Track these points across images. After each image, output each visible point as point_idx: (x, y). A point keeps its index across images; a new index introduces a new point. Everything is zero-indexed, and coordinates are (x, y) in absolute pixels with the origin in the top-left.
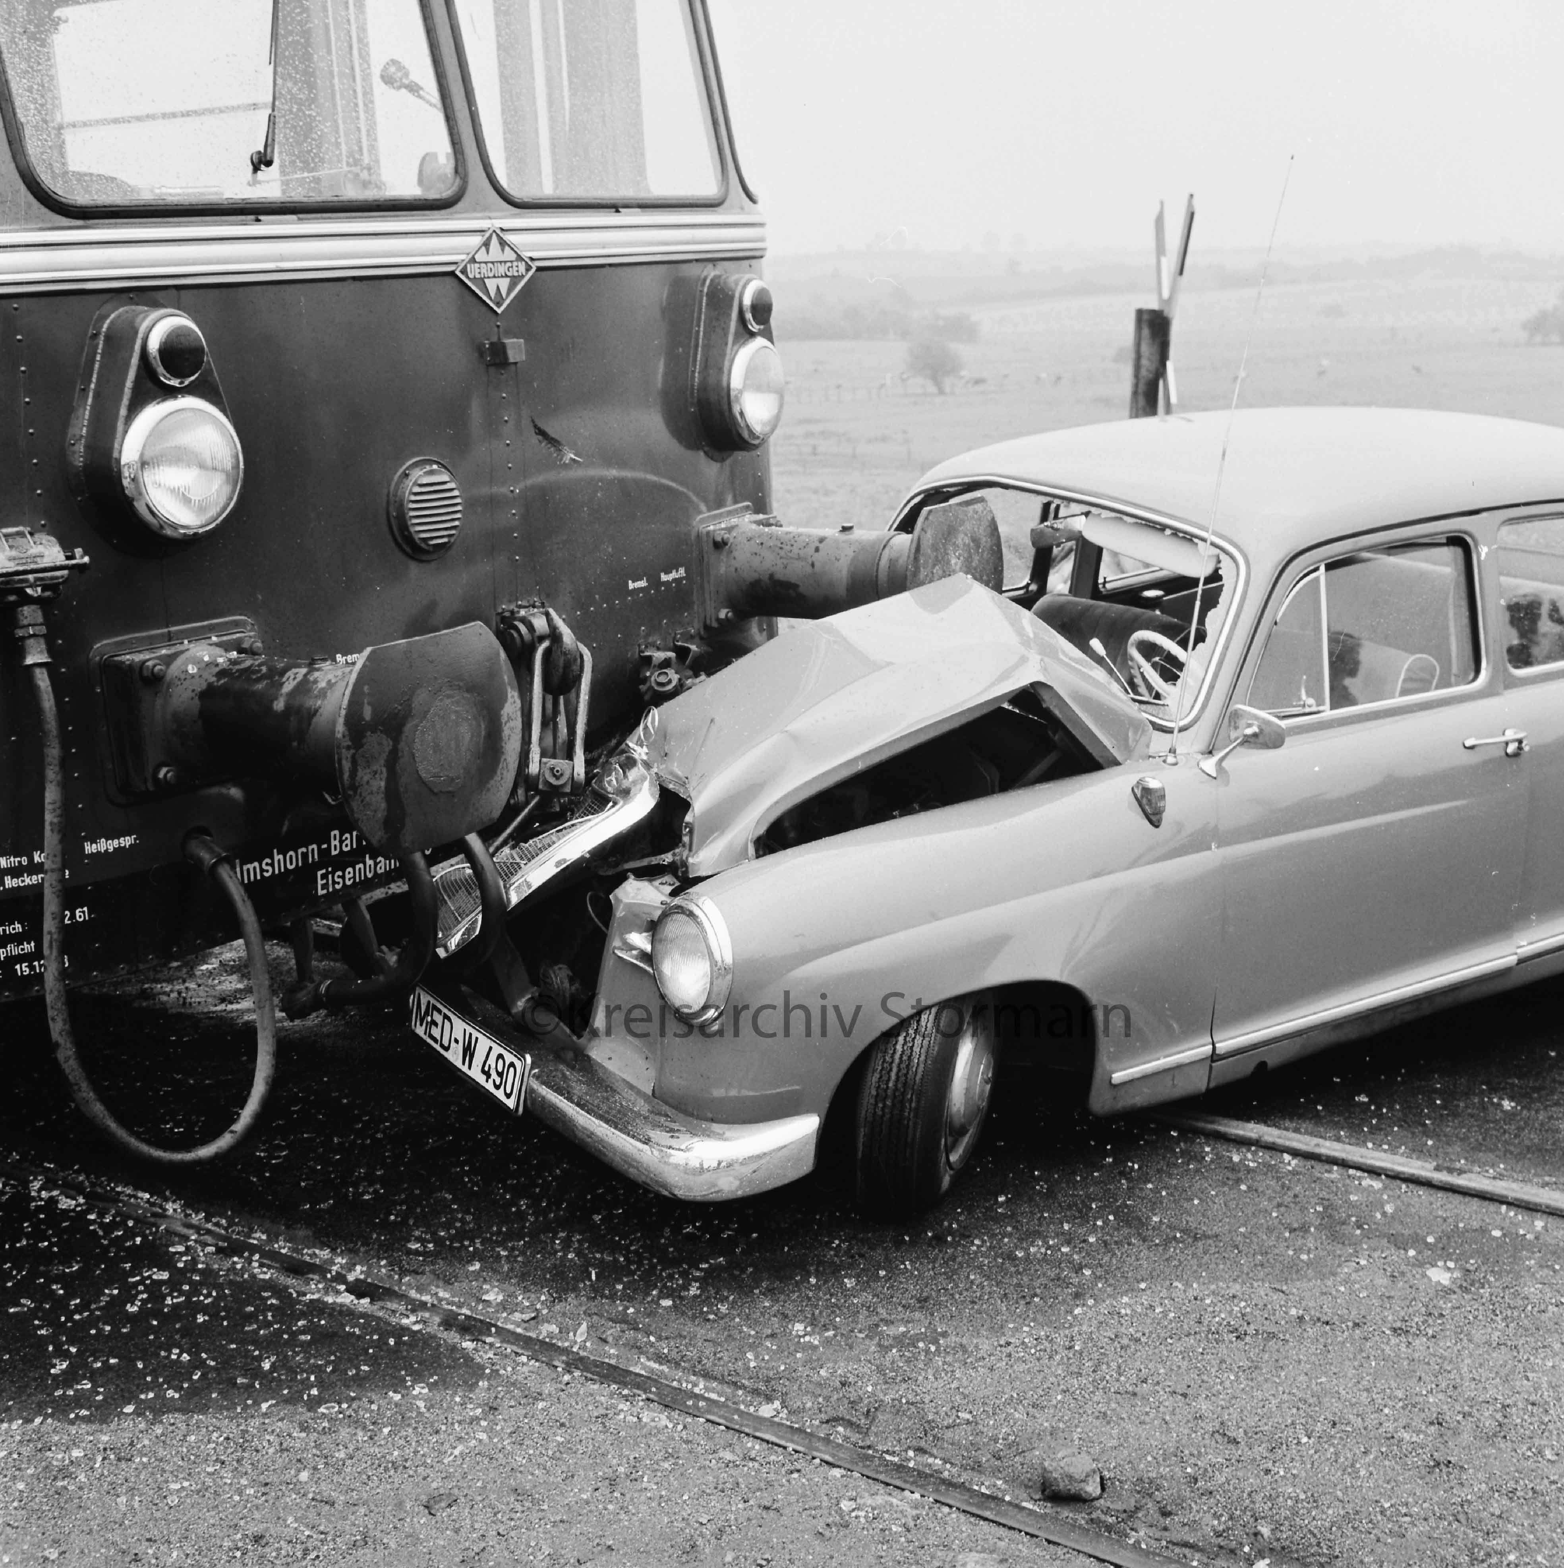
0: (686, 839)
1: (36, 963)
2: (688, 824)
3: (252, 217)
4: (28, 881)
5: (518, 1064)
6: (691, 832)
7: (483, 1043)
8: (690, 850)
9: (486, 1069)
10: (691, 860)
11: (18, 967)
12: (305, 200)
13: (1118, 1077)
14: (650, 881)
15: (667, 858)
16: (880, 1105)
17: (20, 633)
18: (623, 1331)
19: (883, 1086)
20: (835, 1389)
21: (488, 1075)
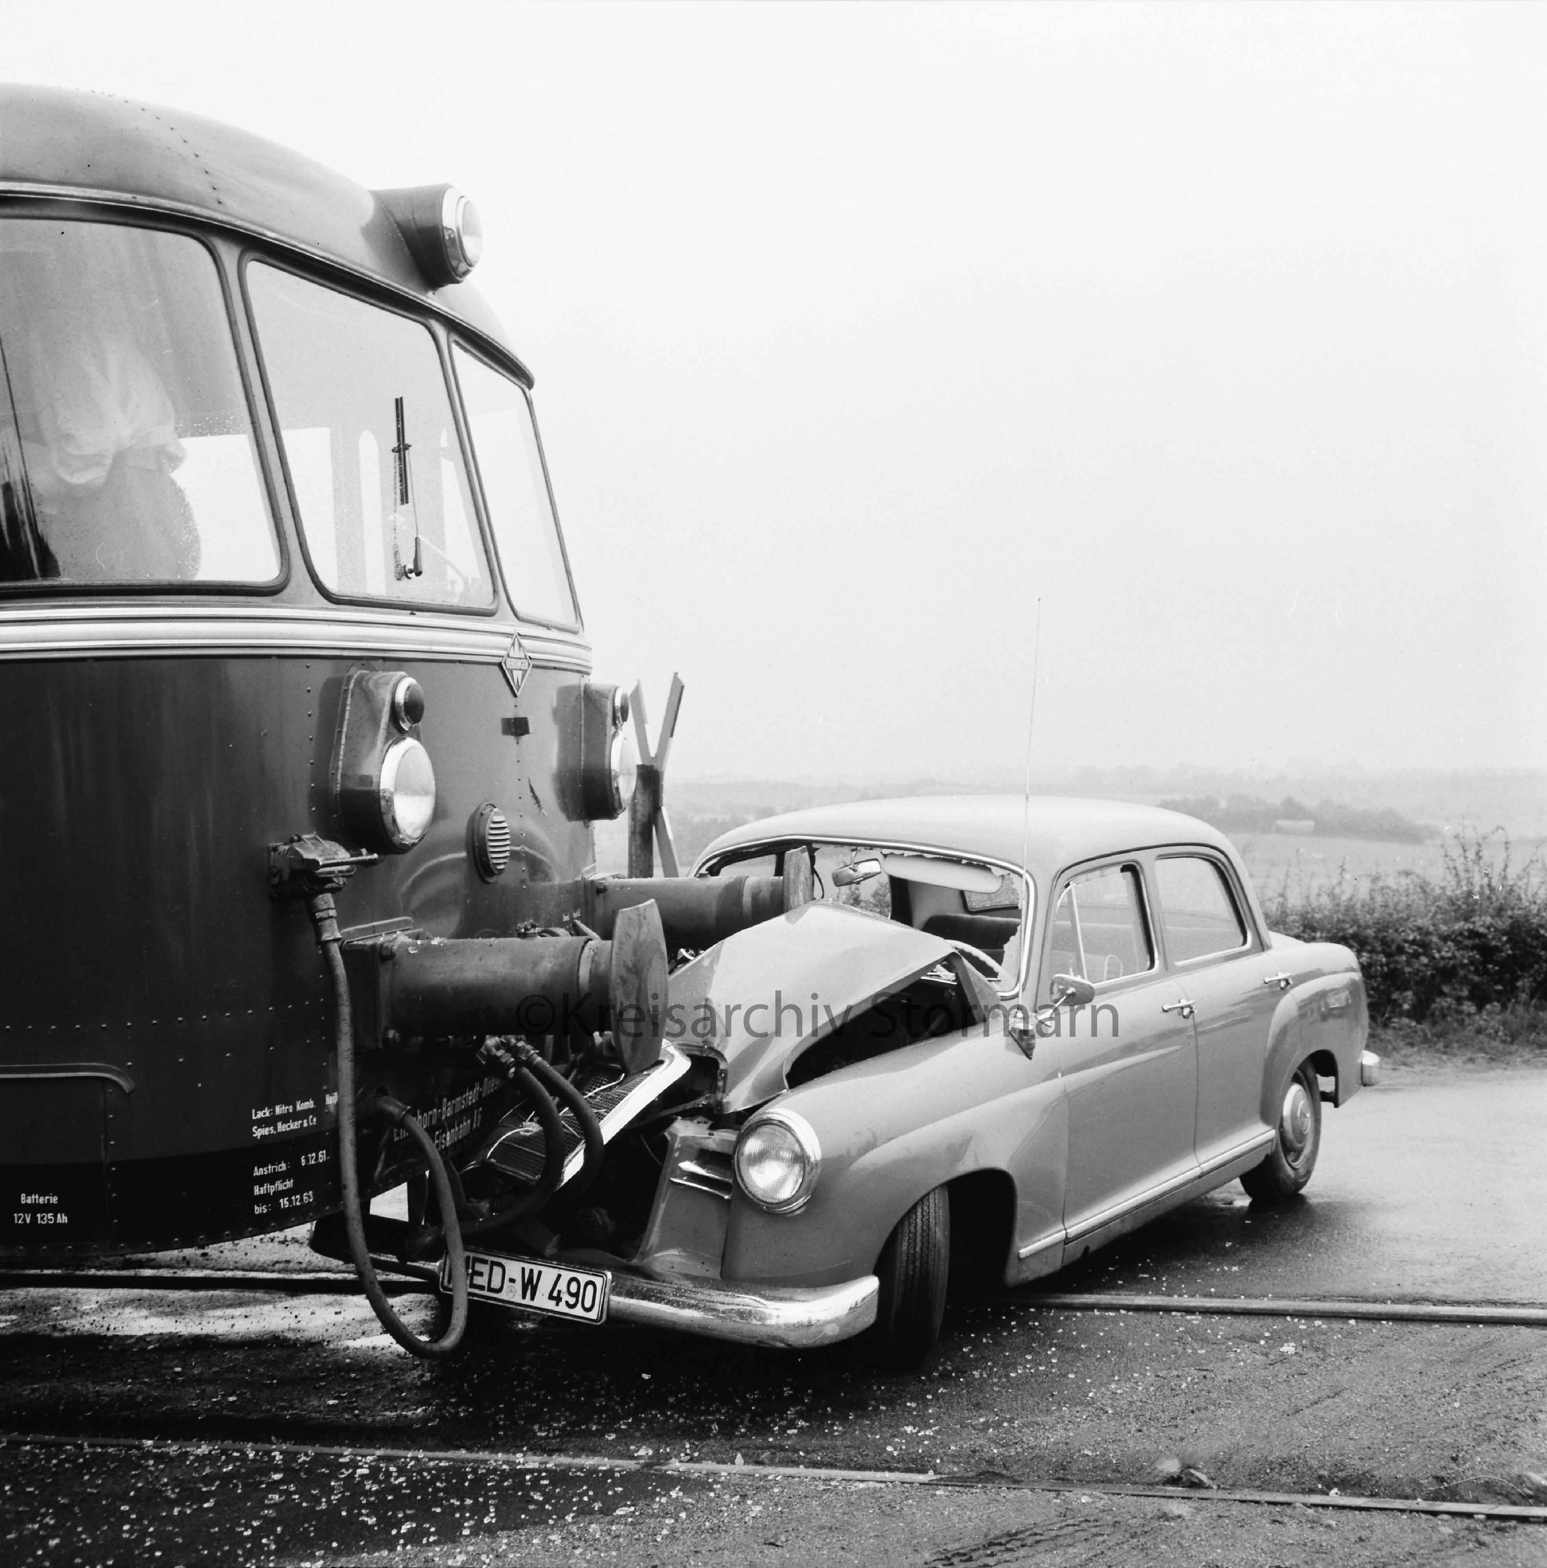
0: (720, 1084)
1: (293, 1198)
2: (725, 1071)
3: (409, 612)
4: (292, 1127)
5: (598, 1281)
6: (725, 1078)
7: (548, 1275)
8: (724, 1092)
9: (555, 1294)
10: (725, 1100)
11: (281, 1201)
12: (432, 602)
13: (1024, 1251)
14: (692, 1120)
15: (702, 1101)
16: (911, 1267)
17: (319, 915)
18: (774, 1454)
19: (912, 1251)
20: (969, 1456)
21: (558, 1300)
